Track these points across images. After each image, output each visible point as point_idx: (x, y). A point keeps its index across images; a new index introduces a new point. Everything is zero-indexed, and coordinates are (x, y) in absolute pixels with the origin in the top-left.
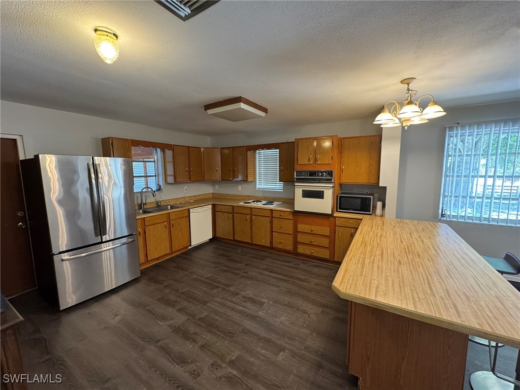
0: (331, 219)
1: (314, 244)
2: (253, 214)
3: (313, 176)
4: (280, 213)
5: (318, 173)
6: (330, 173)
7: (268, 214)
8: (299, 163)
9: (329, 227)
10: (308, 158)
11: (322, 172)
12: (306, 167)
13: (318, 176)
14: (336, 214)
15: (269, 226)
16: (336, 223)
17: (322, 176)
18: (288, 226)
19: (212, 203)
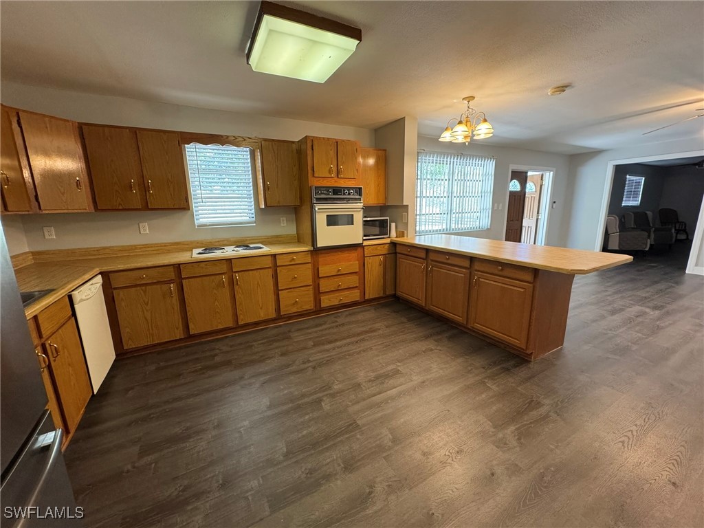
0: (360, 250)
1: (342, 288)
2: (234, 270)
3: (336, 194)
4: (291, 256)
5: (344, 191)
6: (359, 191)
7: (269, 262)
8: (316, 175)
9: (358, 260)
10: (328, 168)
11: (349, 189)
12: (325, 181)
13: (344, 194)
14: (366, 243)
15: (272, 283)
16: (365, 253)
17: (349, 194)
18: (306, 275)
19: (97, 270)
